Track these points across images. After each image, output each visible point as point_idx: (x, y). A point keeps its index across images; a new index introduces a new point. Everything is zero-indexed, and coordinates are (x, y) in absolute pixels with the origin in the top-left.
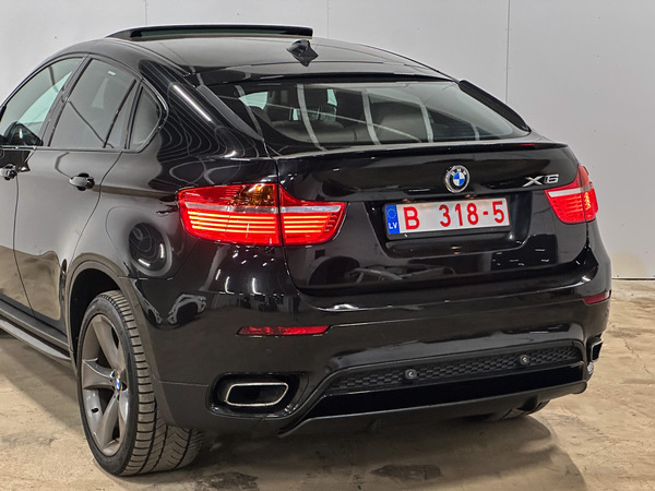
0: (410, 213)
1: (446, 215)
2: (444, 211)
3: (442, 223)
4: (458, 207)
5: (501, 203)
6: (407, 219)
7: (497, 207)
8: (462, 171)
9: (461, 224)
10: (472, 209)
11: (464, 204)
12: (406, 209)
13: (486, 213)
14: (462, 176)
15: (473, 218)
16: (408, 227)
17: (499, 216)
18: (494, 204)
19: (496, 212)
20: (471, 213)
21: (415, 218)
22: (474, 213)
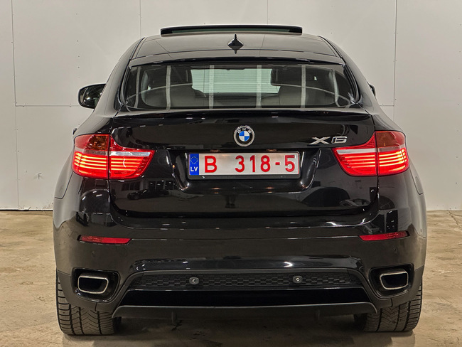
0: (211, 161)
1: (241, 163)
2: (240, 160)
3: (237, 169)
4: (253, 158)
5: (293, 157)
6: (207, 164)
7: (289, 160)
8: (247, 130)
9: (254, 171)
10: (265, 160)
11: (259, 156)
12: (206, 158)
13: (278, 164)
14: (247, 134)
15: (265, 167)
16: (207, 171)
17: (290, 167)
18: (287, 157)
19: (287, 163)
20: (263, 163)
21: (213, 164)
22: (267, 163)
